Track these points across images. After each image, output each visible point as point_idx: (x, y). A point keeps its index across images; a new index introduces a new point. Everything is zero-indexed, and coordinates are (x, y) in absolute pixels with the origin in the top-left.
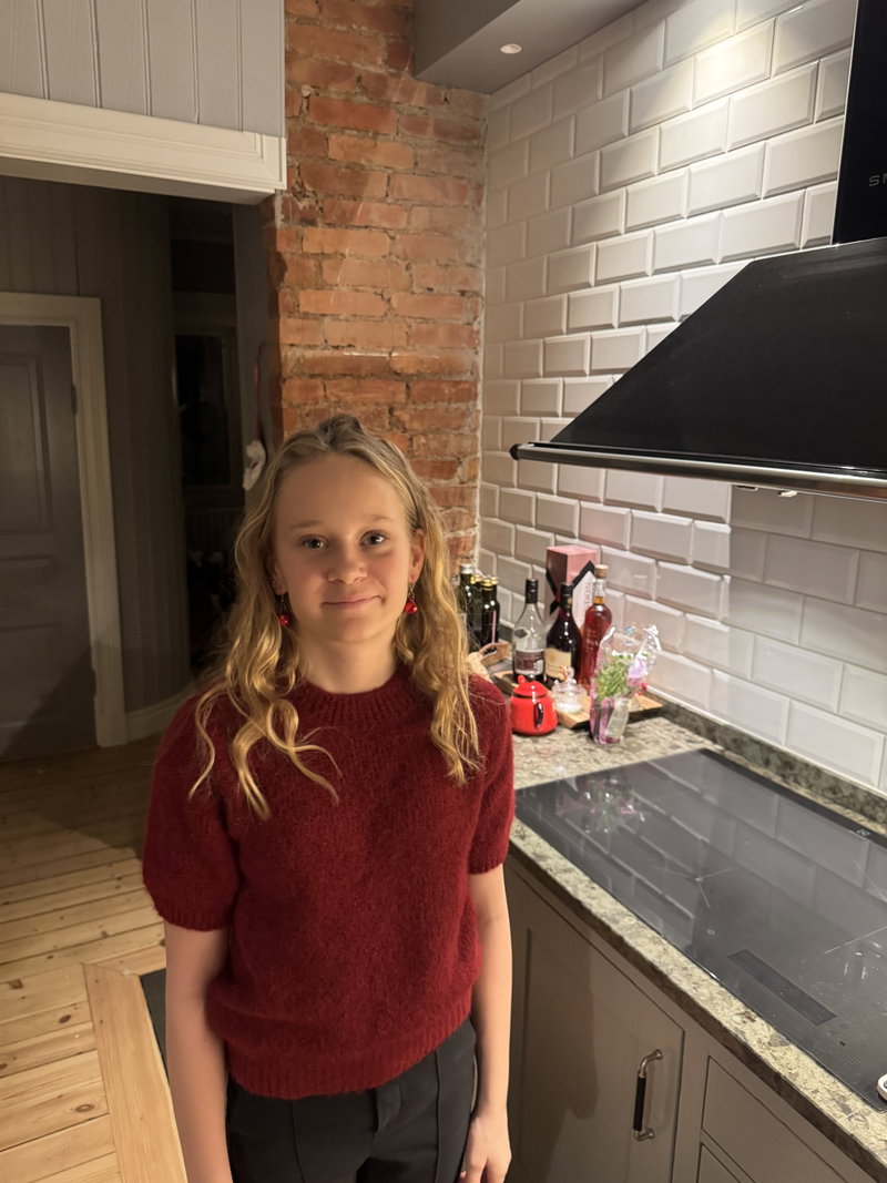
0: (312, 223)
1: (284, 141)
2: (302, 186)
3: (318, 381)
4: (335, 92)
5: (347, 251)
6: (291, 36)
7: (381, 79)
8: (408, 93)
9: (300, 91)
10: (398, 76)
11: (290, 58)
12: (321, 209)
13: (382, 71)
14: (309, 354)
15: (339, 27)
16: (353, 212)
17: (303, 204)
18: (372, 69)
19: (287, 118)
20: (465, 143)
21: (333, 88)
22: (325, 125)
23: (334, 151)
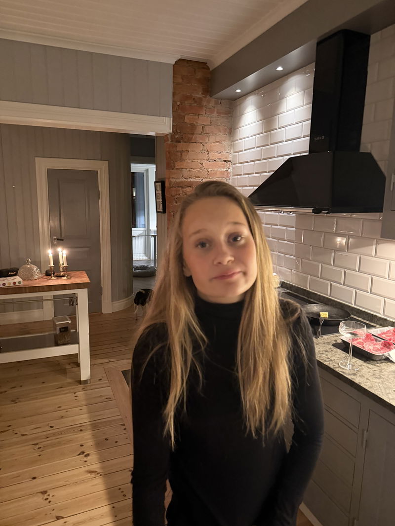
0: (179, 142)
1: (172, 119)
2: (177, 131)
3: (180, 188)
4: (187, 103)
5: (189, 150)
6: (174, 88)
7: (201, 99)
8: (209, 102)
9: (176, 104)
10: (206, 97)
11: (174, 94)
12: (182, 137)
13: (201, 96)
14: (178, 180)
15: (188, 85)
16: (191, 138)
17: (177, 136)
18: (198, 96)
19: (173, 112)
20: (226, 116)
21: (186, 102)
22: (184, 113)
23: (186, 120)
